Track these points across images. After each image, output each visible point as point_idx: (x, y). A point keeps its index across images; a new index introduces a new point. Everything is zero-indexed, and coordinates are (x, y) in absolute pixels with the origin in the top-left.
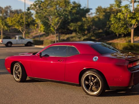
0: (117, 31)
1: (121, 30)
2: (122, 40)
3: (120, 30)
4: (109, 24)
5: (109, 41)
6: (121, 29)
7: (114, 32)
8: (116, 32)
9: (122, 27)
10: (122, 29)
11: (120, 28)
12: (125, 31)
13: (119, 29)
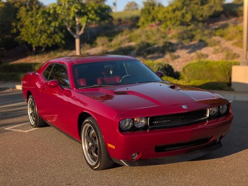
0: (34, 39)
1: (42, 39)
2: (44, 57)
3: (38, 38)
4: (16, 27)
5: (17, 59)
6: (41, 37)
7: (29, 42)
8: (33, 42)
9: (43, 33)
10: (44, 37)
11: (40, 35)
12: (49, 41)
13: (38, 36)
